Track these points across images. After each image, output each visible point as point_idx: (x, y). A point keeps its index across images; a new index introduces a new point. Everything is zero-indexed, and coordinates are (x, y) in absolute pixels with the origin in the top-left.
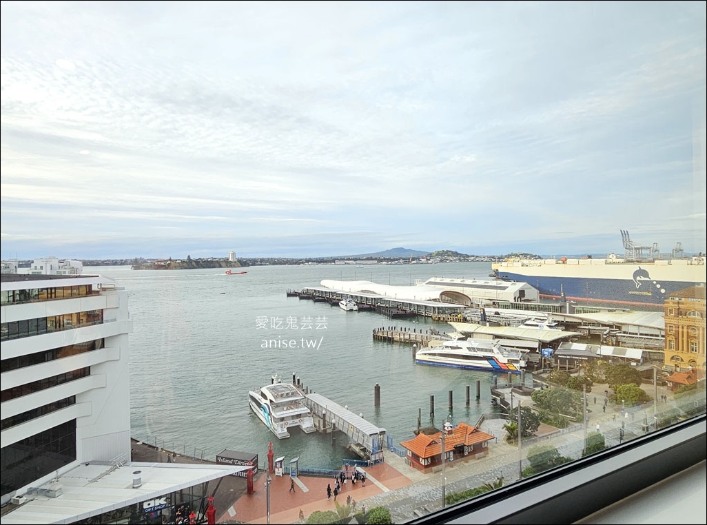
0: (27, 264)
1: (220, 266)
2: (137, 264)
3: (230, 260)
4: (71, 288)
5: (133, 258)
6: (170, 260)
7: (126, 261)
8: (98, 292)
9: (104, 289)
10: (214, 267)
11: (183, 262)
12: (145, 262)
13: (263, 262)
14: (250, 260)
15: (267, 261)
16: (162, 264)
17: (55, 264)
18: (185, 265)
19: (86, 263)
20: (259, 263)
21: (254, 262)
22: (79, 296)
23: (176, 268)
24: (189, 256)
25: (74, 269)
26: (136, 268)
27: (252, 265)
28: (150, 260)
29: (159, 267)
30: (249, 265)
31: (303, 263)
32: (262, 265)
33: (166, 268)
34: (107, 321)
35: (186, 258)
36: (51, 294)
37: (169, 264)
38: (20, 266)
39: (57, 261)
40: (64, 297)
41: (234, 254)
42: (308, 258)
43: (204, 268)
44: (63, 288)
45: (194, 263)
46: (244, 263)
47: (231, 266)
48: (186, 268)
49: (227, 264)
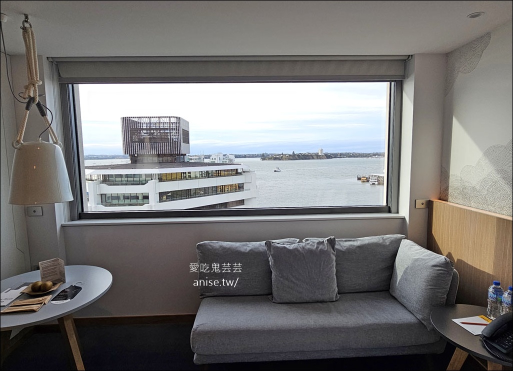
0: (208, 157)
1: (313, 158)
2: (264, 157)
3: (320, 154)
4: (228, 170)
5: (262, 153)
6: (282, 154)
7: (258, 155)
8: (241, 173)
9: (244, 172)
10: (309, 159)
11: (290, 155)
12: (268, 155)
13: (341, 155)
14: (333, 154)
15: (345, 155)
16: (278, 157)
17: (222, 157)
18: (291, 157)
19: (237, 157)
20: (339, 156)
21: (335, 156)
22: (232, 175)
23: (286, 159)
24: (294, 152)
25: (231, 160)
26: (263, 159)
27: (334, 158)
28: (271, 154)
29: (275, 159)
30: (332, 158)
31: (371, 156)
32: (341, 157)
33: (280, 160)
34: (246, 190)
35: (292, 153)
36: (218, 174)
37: (282, 157)
38: (206, 158)
39: (223, 155)
40: (224, 176)
41: (322, 150)
42: (375, 152)
43: (303, 159)
44: (224, 170)
45: (296, 157)
46: (328, 156)
47: (320, 159)
48: (292, 160)
49: (317, 157)
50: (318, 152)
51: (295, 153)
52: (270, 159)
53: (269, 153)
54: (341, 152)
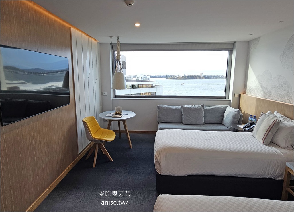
0: (136, 76)
1: (197, 79)
2: (167, 77)
3: (201, 76)
4: (147, 85)
5: (166, 75)
6: (178, 76)
7: (163, 76)
8: (154, 86)
9: (156, 86)
10: (194, 79)
11: (183, 77)
12: (170, 76)
13: (214, 77)
14: (209, 76)
15: (217, 77)
16: (175, 77)
17: (143, 77)
18: (183, 78)
19: (151, 77)
20: (213, 77)
21: (210, 77)
22: (149, 87)
23: (180, 79)
24: (185, 75)
25: (148, 79)
26: (167, 79)
27: (210, 78)
28: (171, 76)
29: (174, 78)
30: (208, 78)
32: (214, 78)
33: (177, 79)
35: (184, 75)
36: (142, 86)
37: (178, 78)
38: (133, 77)
39: (143, 76)
40: (145, 88)
41: (202, 74)
43: (190, 79)
44: (145, 85)
45: (187, 77)
46: (206, 77)
47: (201, 79)
48: (184, 79)
49: (199, 77)
50: (200, 75)
51: (186, 75)
52: (170, 78)
53: (170, 75)
54: (214, 75)
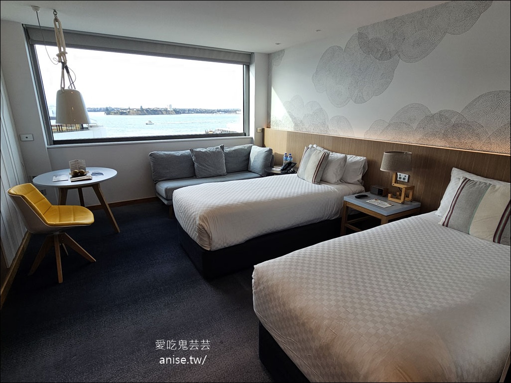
1: (162, 114)
2: (108, 111)
3: (168, 109)
5: (105, 107)
6: (129, 109)
7: (100, 109)
8: (87, 128)
10: (158, 114)
11: (138, 110)
12: (113, 110)
13: (190, 111)
14: (181, 110)
15: (193, 111)
16: (124, 111)
18: (139, 112)
20: (187, 112)
21: (183, 111)
22: (77, 130)
23: (133, 114)
24: (141, 107)
26: (108, 114)
27: (183, 113)
28: (116, 108)
29: (122, 113)
30: (181, 113)
31: (215, 112)
32: (189, 113)
33: (127, 114)
35: (139, 108)
36: (59, 129)
37: (129, 112)
41: (170, 105)
42: (219, 109)
43: (152, 114)
45: (145, 111)
46: (177, 112)
47: (169, 114)
48: (140, 115)
49: (166, 112)
50: (167, 107)
51: (143, 108)
52: (115, 114)
53: (113, 107)
54: (189, 108)
